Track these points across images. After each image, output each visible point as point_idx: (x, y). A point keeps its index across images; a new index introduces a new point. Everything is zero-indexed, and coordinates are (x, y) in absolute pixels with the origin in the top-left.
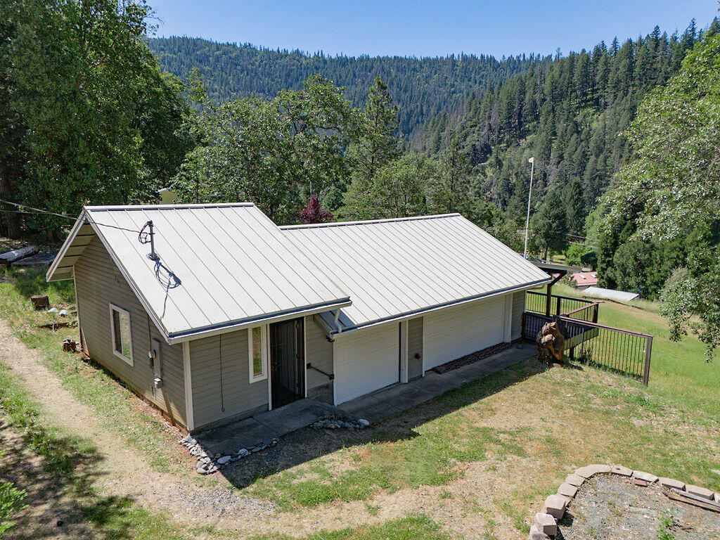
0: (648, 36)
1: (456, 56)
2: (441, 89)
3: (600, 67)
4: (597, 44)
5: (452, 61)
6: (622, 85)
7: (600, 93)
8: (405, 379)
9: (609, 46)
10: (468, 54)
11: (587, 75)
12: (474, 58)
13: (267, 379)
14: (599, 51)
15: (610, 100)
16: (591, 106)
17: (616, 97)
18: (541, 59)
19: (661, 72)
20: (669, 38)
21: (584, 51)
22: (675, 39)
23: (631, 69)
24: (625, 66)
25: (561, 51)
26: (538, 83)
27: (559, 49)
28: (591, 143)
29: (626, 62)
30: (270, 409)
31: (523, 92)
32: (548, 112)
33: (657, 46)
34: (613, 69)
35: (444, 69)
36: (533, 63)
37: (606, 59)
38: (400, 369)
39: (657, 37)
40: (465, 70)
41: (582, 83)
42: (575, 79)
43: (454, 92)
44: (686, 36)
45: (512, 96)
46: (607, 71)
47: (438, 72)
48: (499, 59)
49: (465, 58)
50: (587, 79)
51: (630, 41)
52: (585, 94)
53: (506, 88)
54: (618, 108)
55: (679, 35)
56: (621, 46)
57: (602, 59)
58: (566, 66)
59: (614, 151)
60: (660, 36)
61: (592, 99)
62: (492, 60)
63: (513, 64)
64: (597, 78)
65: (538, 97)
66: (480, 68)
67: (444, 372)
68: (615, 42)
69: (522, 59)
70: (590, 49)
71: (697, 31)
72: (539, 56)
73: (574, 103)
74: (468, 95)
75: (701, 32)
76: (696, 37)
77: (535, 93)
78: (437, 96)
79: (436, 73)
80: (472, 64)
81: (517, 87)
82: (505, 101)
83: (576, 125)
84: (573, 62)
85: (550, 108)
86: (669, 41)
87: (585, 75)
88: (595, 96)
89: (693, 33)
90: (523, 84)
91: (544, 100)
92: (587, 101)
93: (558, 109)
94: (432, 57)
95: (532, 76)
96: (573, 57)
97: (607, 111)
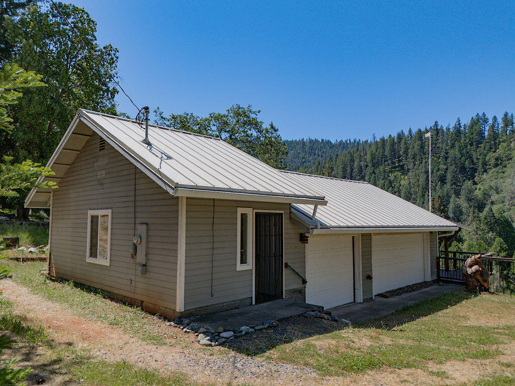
0: (431, 127)
1: (305, 140)
2: (295, 160)
3: (402, 145)
4: (398, 131)
5: (303, 143)
6: (418, 157)
7: (404, 162)
8: (360, 299)
9: (406, 133)
10: (313, 139)
11: (394, 151)
12: (317, 141)
13: (252, 270)
14: (400, 136)
15: (411, 166)
16: (398, 171)
17: (415, 164)
18: (361, 142)
19: (442, 149)
20: (444, 128)
21: (390, 136)
22: (448, 129)
23: (422, 147)
24: (418, 145)
25: (375, 136)
26: (362, 155)
27: (374, 134)
28: (402, 193)
29: (418, 142)
30: (254, 303)
31: (353, 161)
32: (371, 174)
33: (438, 133)
34: (411, 147)
35: (298, 147)
36: (357, 144)
37: (406, 140)
38: (354, 289)
39: (436, 128)
40: (312, 148)
41: (391, 156)
42: (387, 153)
43: (305, 162)
44: (455, 128)
45: (345, 163)
46: (407, 149)
47: (294, 149)
48: (333, 142)
49: (311, 141)
50: (394, 152)
51: (420, 130)
52: (394, 163)
53: (341, 158)
54: (417, 172)
55: (451, 127)
56: (414, 133)
57: (403, 141)
58: (380, 145)
59: (418, 200)
60: (439, 128)
61: (399, 166)
62: (329, 142)
63: (343, 145)
64: (401, 153)
65: (362, 163)
66: (321, 147)
67: (390, 296)
68: (410, 131)
69: (348, 142)
70: (394, 135)
71: (462, 125)
72: (360, 140)
73: (387, 168)
74: (314, 163)
75: (465, 125)
76: (462, 129)
77: (360, 161)
78: (294, 164)
79: (292, 150)
80: (316, 144)
81: (348, 157)
82: (341, 166)
83: (390, 182)
84: (384, 142)
85: (372, 171)
86: (445, 131)
87: (393, 150)
88: (401, 164)
89: (460, 126)
90: (352, 156)
91: (367, 166)
92: (395, 167)
93: (377, 171)
94: (289, 140)
95: (358, 150)
96: (383, 140)
97: (410, 174)
